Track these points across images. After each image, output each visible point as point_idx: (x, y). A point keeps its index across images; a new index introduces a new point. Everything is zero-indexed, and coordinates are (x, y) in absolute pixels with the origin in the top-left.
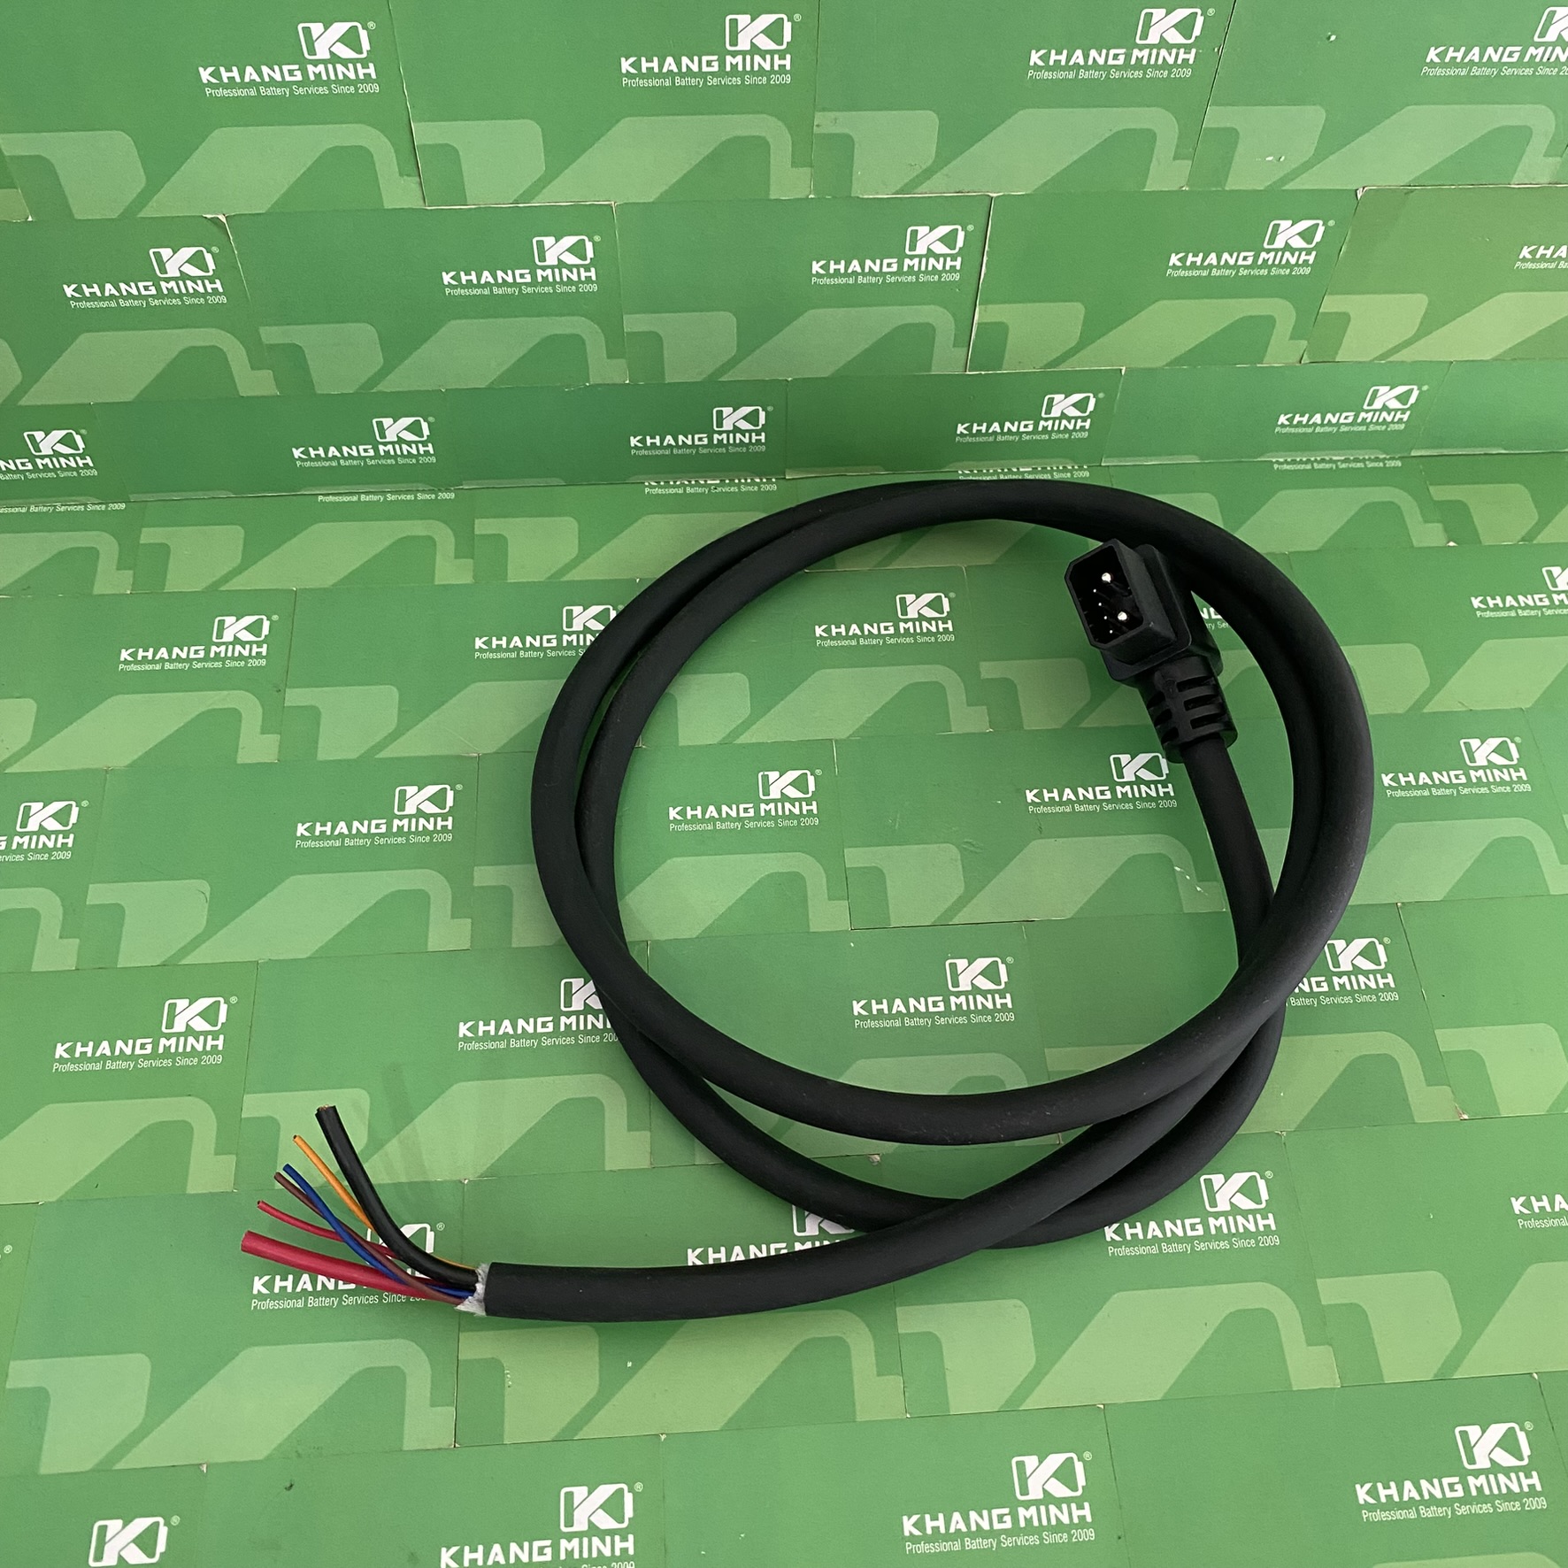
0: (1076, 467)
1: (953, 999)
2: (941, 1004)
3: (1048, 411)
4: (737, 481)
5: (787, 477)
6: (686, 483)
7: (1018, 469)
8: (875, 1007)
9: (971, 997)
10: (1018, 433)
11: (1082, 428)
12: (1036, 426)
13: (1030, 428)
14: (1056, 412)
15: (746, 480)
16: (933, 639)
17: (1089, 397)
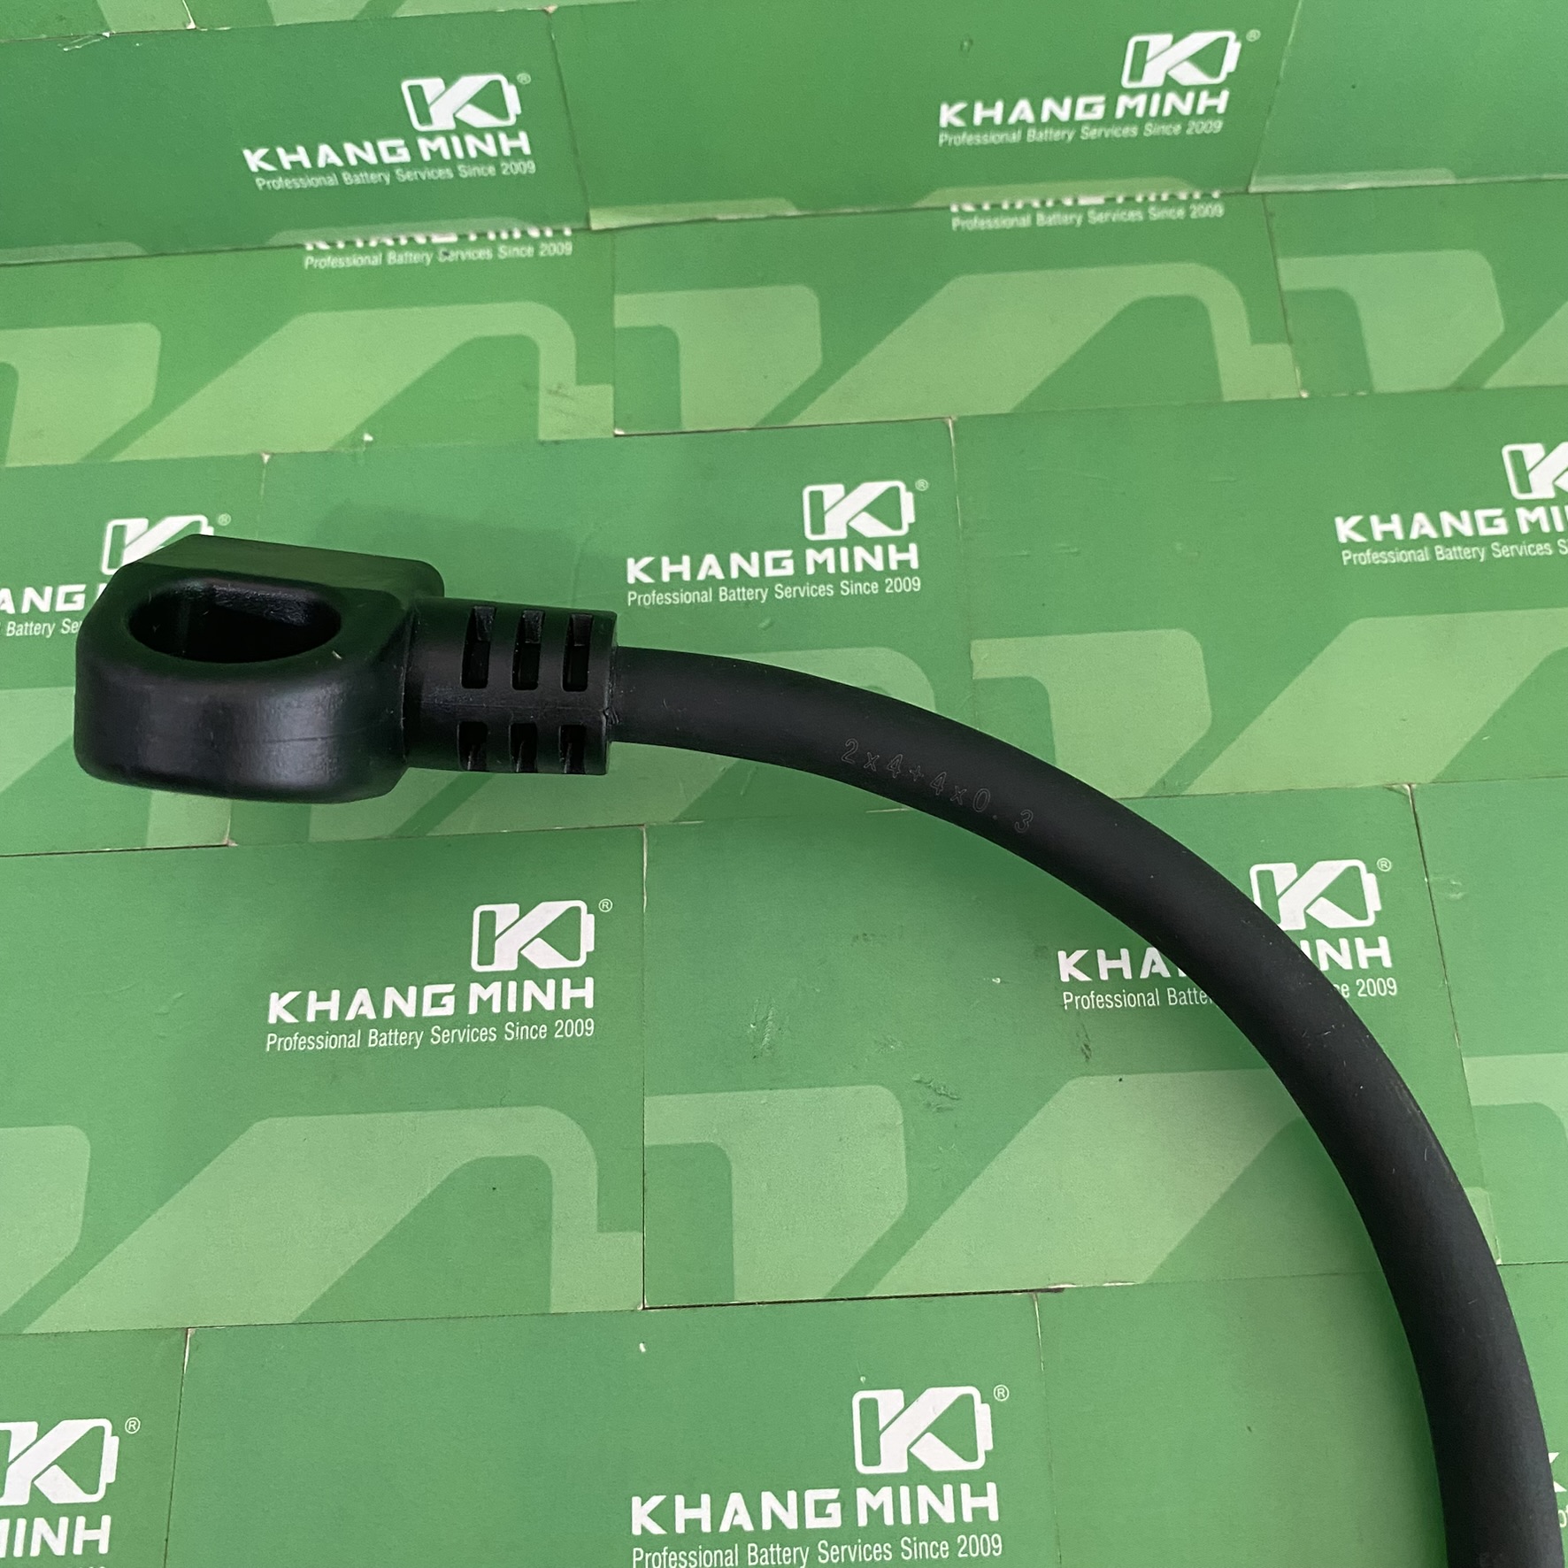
0: (1197, 196)
1: (863, 1495)
2: (834, 1509)
3: (1137, 74)
4: (492, 236)
5: (595, 226)
6: (390, 242)
7: (1076, 201)
8: (682, 1514)
9: (905, 1491)
10: (1073, 123)
11: (1211, 111)
12: (1111, 106)
13: (1099, 113)
14: (1153, 76)
15: (510, 233)
16: (875, 586)
17: (1226, 39)
